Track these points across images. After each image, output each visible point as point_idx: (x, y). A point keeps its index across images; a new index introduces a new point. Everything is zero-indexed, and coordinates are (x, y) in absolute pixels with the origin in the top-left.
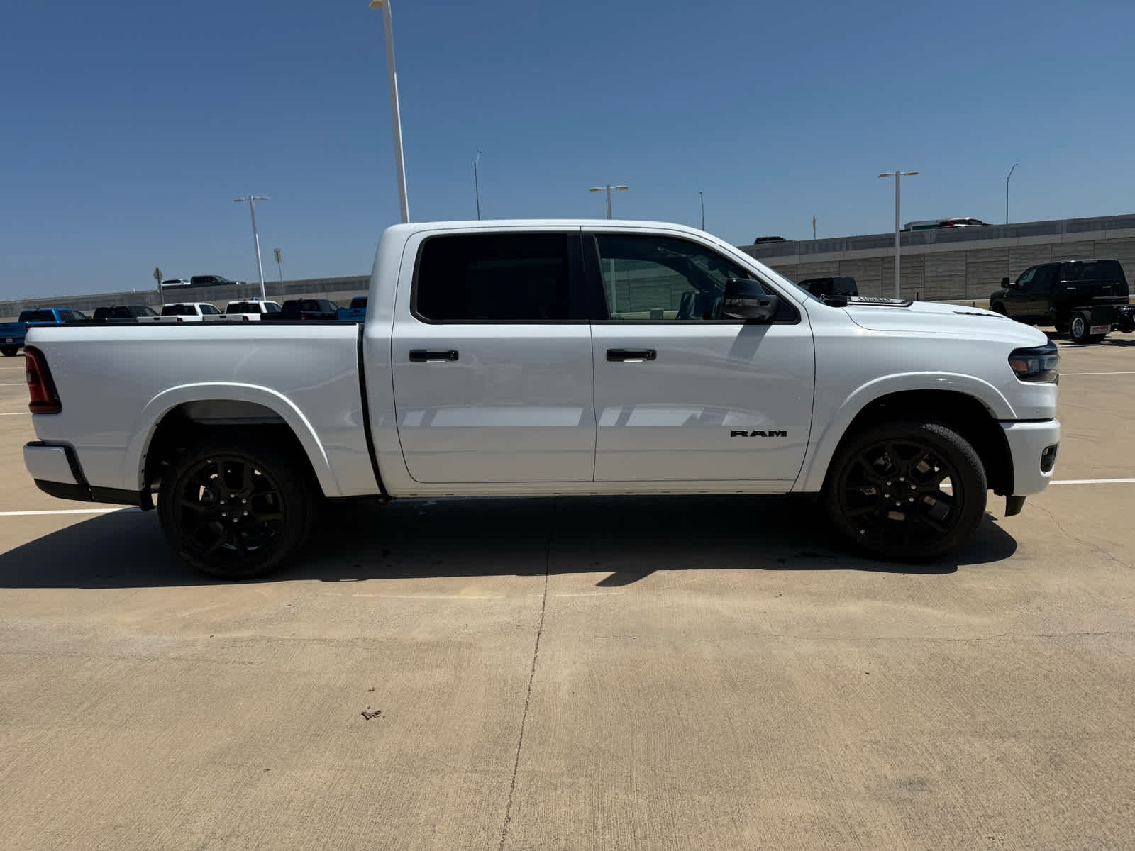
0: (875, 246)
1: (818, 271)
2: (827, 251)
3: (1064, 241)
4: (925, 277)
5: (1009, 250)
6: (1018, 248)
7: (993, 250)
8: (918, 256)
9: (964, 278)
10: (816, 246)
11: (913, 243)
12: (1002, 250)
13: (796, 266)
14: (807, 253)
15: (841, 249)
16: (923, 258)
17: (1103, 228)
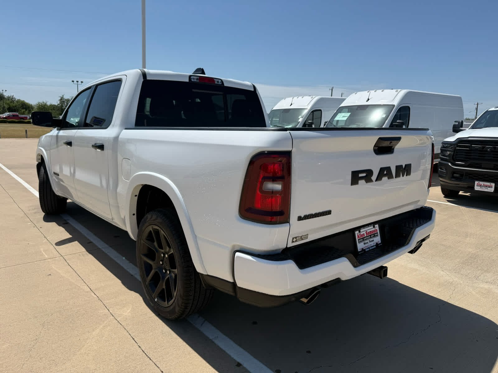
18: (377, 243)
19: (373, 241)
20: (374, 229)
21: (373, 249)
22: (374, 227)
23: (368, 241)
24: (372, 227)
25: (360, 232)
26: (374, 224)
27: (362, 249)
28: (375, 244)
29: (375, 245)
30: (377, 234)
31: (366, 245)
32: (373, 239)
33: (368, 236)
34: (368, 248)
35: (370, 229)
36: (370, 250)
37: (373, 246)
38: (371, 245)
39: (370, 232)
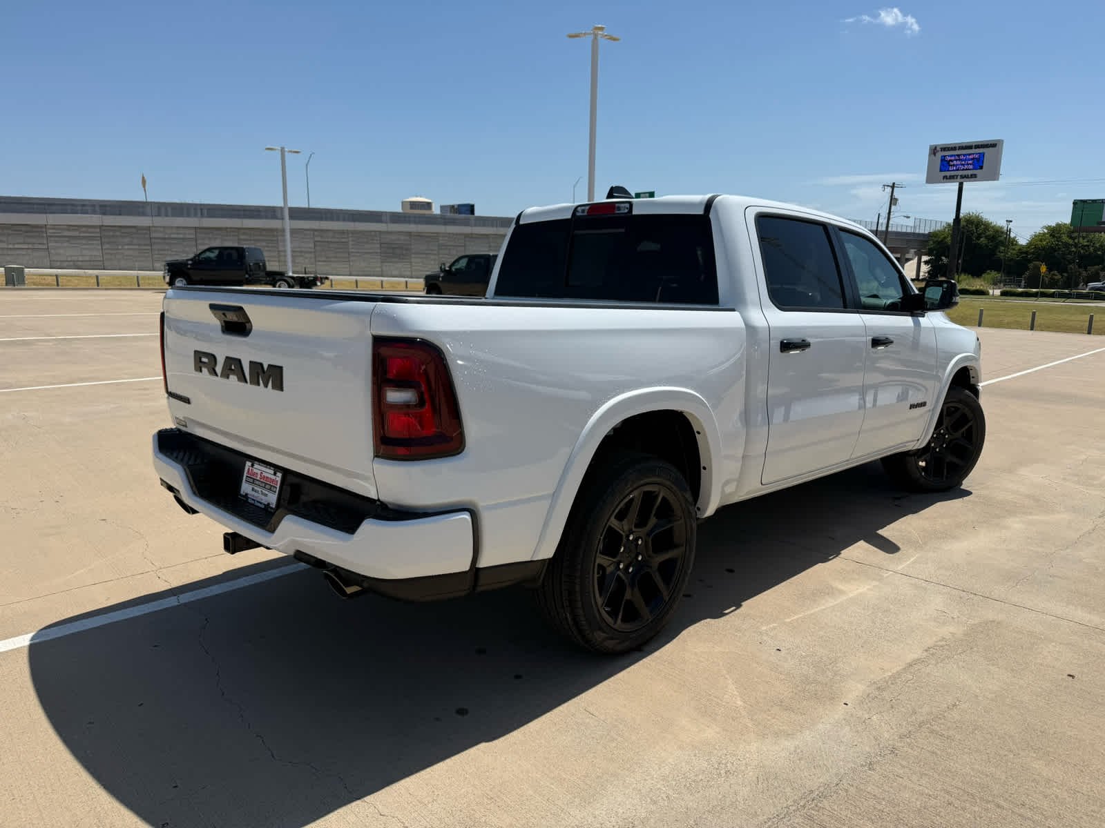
0: (231, 216)
1: (173, 236)
2: (181, 215)
3: (390, 230)
4: (279, 251)
5: (348, 234)
6: (354, 232)
7: (334, 231)
8: (272, 230)
9: (312, 255)
10: (169, 209)
11: (266, 218)
12: (343, 232)
13: (149, 228)
14: (159, 215)
15: (195, 215)
16: (275, 233)
17: (415, 223)
18: (269, 504)
19: (266, 495)
20: (273, 477)
21: (258, 507)
22: (275, 474)
23: (260, 490)
24: (272, 472)
25: (252, 465)
26: (277, 468)
27: (247, 494)
28: (266, 503)
29: (264, 504)
30: (275, 490)
31: (254, 493)
32: (267, 493)
33: (262, 482)
34: (253, 500)
35: (269, 472)
36: (253, 505)
37: (261, 503)
38: (262, 499)
39: (267, 477)
